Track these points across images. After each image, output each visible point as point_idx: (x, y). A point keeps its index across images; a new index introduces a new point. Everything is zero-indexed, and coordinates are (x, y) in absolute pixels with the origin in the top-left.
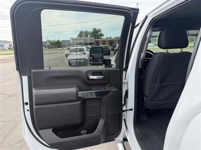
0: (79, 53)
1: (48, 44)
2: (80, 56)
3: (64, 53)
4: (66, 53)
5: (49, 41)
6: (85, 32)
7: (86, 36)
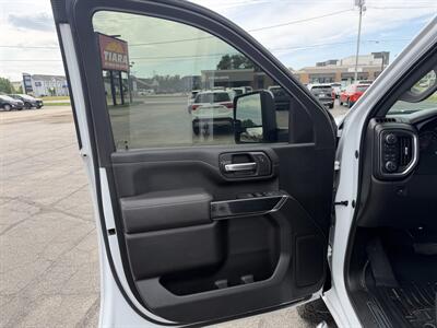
0: (217, 104)
1: (156, 83)
2: (220, 112)
3: (186, 103)
4: (189, 104)
5: (157, 78)
6: (233, 57)
7: (237, 67)
